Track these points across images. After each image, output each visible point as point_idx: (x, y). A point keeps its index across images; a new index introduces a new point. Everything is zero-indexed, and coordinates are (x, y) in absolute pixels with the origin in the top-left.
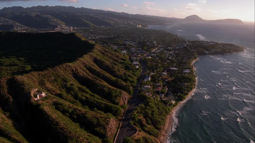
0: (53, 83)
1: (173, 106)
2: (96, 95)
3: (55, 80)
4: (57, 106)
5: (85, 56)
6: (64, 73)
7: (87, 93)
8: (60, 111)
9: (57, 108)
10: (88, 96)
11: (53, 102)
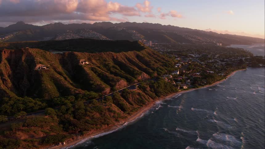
0: (97, 60)
1: (183, 89)
2: (123, 71)
3: (99, 60)
4: (92, 69)
5: (130, 52)
6: (107, 57)
7: (118, 69)
8: (93, 71)
9: (92, 70)
10: (117, 71)
11: (91, 67)
